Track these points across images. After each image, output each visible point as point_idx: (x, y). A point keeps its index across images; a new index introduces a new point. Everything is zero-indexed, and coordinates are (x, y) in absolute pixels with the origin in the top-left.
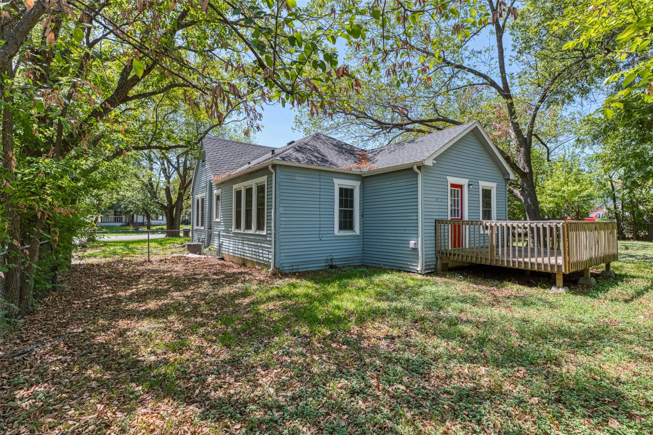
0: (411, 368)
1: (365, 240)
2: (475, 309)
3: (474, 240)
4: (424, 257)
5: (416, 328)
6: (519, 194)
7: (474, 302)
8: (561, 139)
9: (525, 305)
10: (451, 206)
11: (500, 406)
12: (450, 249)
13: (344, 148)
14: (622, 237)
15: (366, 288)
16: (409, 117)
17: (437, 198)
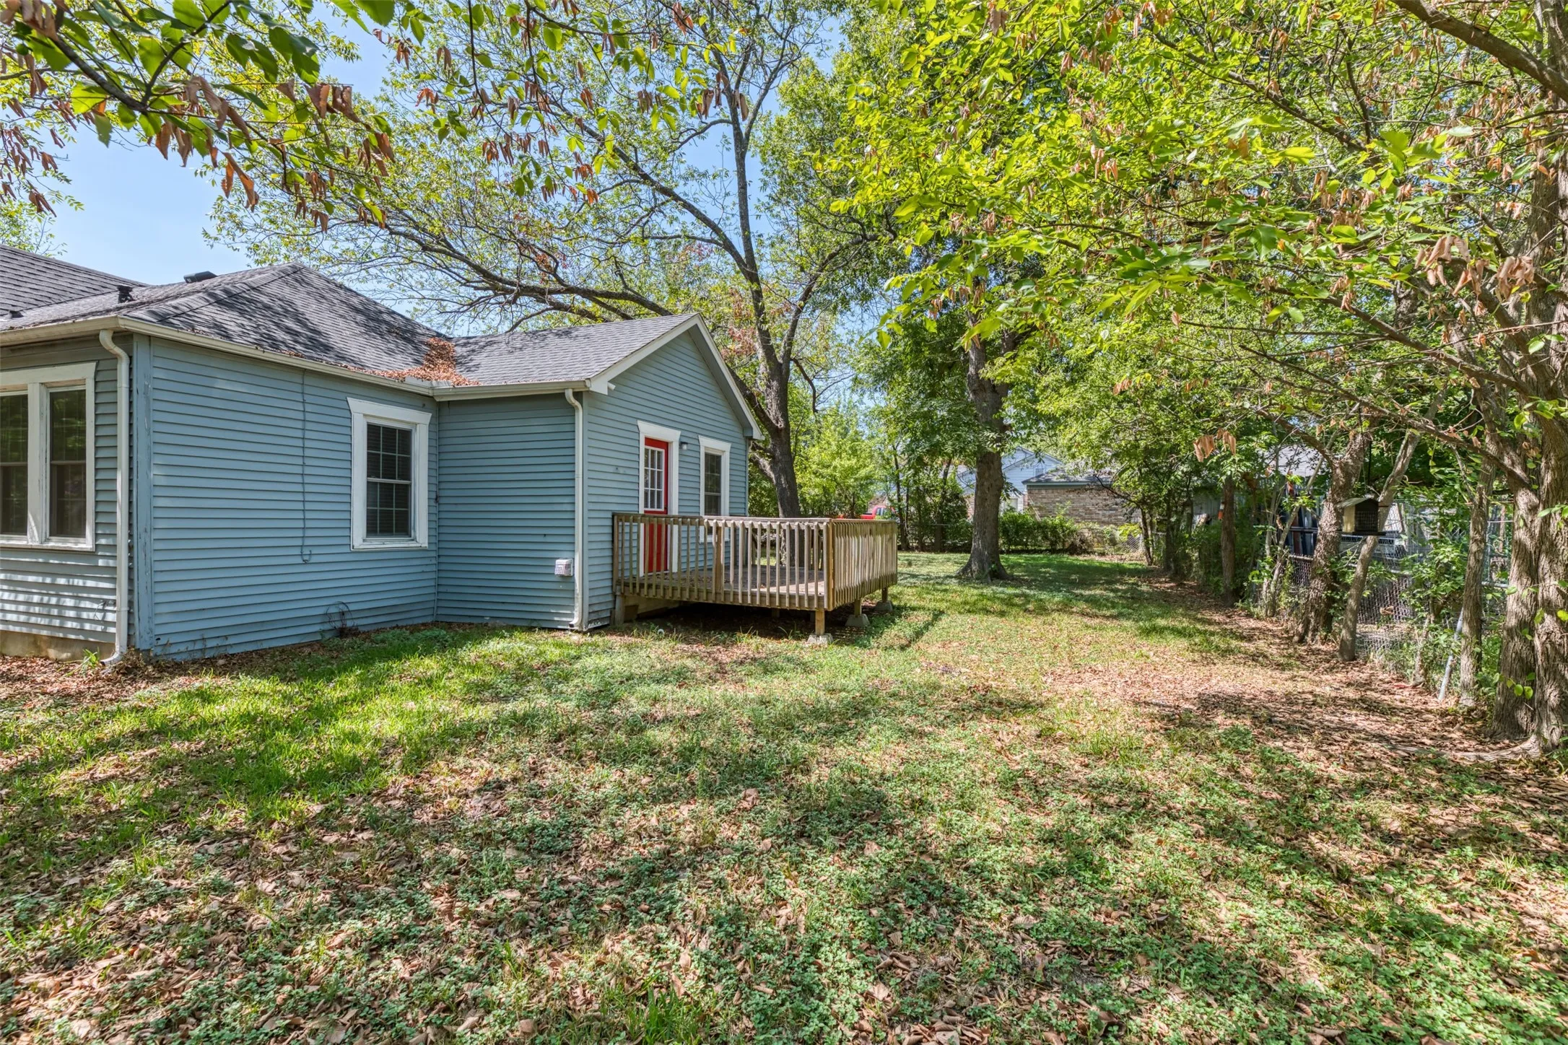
0: (536, 845)
1: (442, 560)
2: (682, 693)
3: (688, 556)
4: (587, 594)
5: (556, 752)
6: (768, 468)
7: (682, 677)
8: (833, 374)
9: (766, 672)
10: (646, 485)
11: (710, 874)
12: (642, 574)
13: (387, 323)
14: (904, 547)
15: (439, 677)
16: (561, 275)
17: (617, 467)
